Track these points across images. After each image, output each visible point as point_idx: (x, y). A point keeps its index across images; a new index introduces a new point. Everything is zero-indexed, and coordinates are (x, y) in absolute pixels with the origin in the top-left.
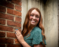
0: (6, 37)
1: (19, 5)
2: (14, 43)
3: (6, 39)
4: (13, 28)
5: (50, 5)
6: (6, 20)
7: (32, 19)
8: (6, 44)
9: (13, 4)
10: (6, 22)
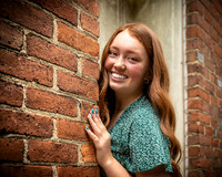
0: (55, 136)
1: (93, 13)
2: (80, 162)
3: (57, 146)
6: (55, 68)
7: (112, 65)
8: (54, 168)
9: (75, 6)
10: (55, 75)
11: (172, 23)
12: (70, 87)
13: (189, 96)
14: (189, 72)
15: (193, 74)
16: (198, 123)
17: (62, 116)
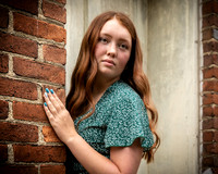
0: (11, 117)
2: (41, 142)
3: (12, 127)
4: (35, 86)
8: (10, 146)
12: (27, 72)
13: (204, 78)
14: (204, 51)
15: (209, 53)
16: (214, 106)
17: (19, 100)
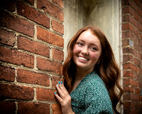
0: (35, 99)
1: (60, 19)
3: (36, 106)
4: (48, 77)
5: (101, 20)
6: (35, 56)
9: (48, 16)
11: (113, 21)
12: (44, 67)
15: (126, 54)
16: (130, 86)
17: (40, 86)
